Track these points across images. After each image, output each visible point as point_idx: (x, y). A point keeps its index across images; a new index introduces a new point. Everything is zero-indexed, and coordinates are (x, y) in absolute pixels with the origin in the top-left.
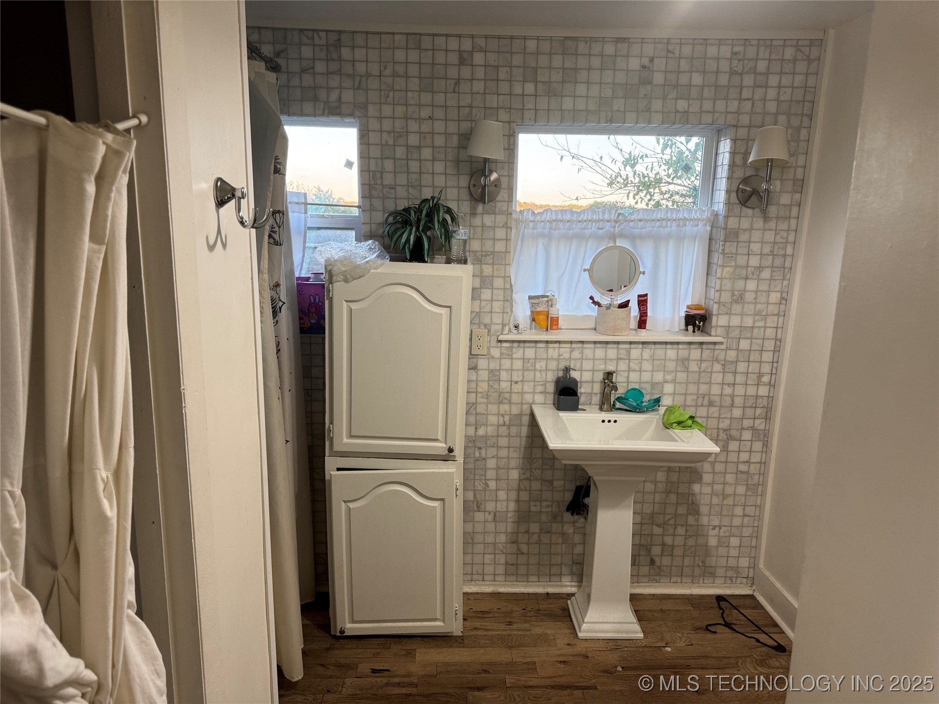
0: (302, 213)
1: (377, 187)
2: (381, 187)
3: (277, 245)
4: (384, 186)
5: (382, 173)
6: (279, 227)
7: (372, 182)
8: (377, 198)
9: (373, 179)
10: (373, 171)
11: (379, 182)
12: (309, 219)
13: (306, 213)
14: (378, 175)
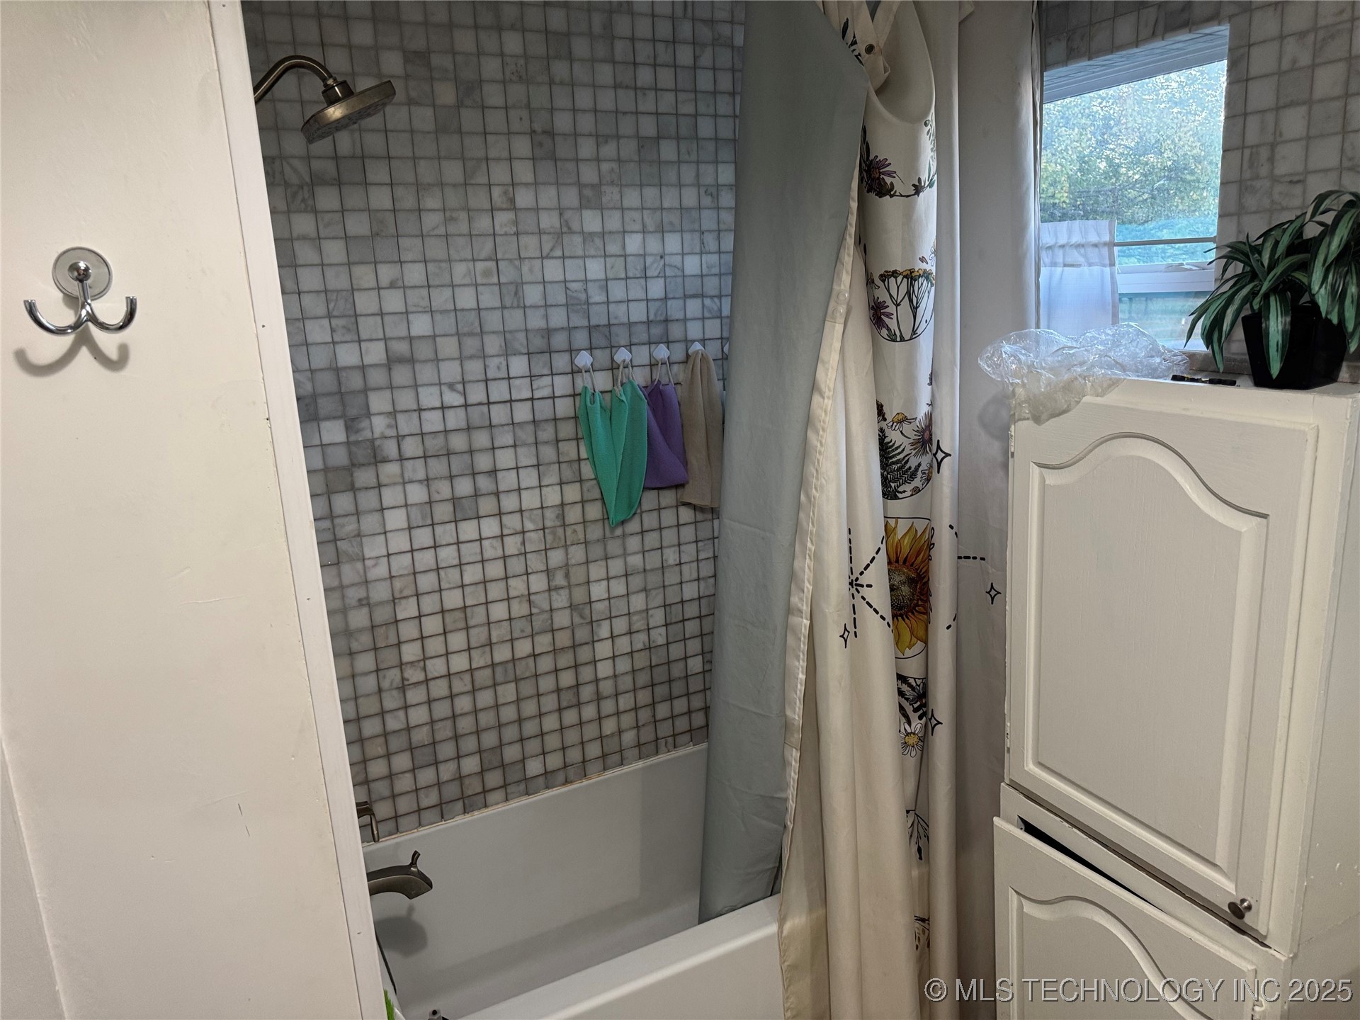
0: (1104, 266)
1: (1258, 184)
2: (1267, 183)
3: (894, 340)
4: (1275, 179)
5: (1273, 146)
6: (897, 305)
7: (1247, 175)
8: (1255, 212)
9: (1251, 166)
10: (1252, 147)
11: (1264, 171)
12: (1120, 278)
13: (1112, 264)
14: (1264, 153)
